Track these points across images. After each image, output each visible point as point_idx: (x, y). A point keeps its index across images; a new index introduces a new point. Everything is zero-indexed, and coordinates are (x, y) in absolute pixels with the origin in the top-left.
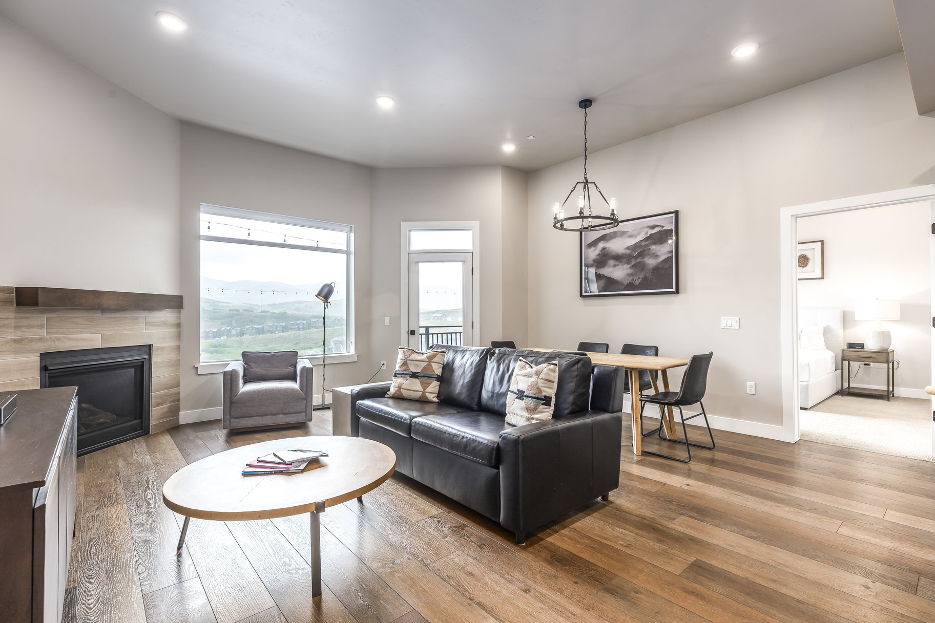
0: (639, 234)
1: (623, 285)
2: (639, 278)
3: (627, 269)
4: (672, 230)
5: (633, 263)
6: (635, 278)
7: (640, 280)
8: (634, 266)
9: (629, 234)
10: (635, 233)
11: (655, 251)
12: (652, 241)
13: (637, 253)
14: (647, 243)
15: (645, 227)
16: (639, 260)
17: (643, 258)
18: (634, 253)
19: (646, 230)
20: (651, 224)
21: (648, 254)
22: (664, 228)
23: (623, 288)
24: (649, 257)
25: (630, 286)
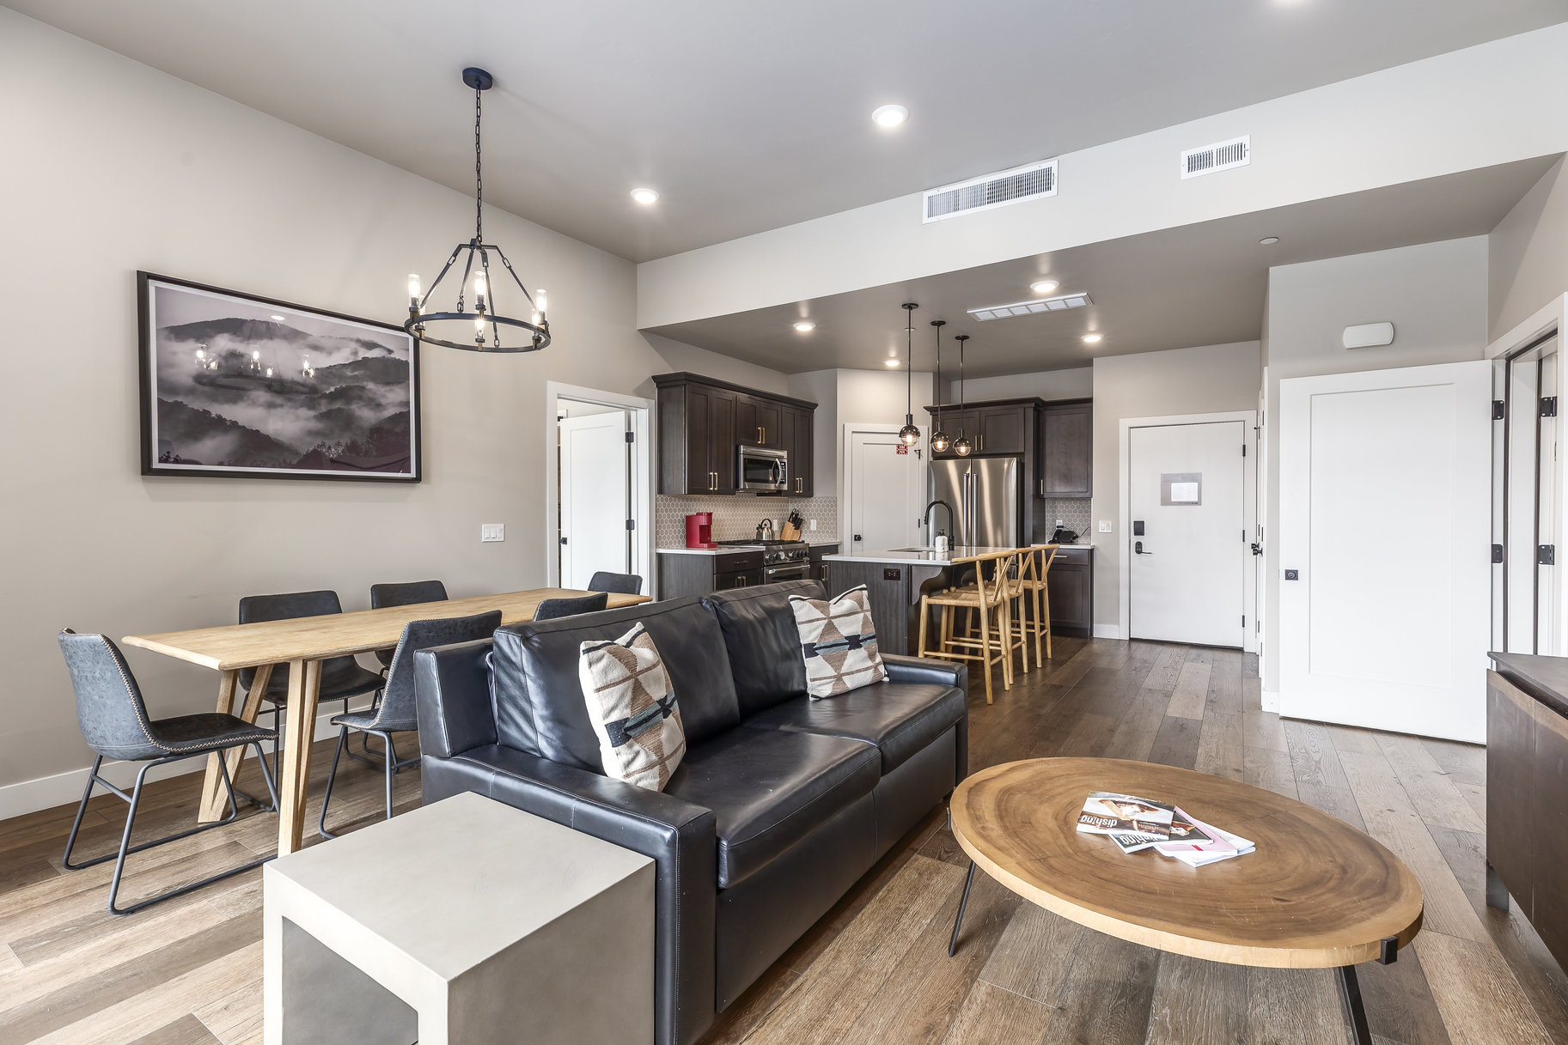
0: (338, 349)
1: (297, 453)
2: (339, 444)
3: (307, 419)
4: (407, 363)
5: (324, 409)
6: (328, 443)
7: (340, 450)
8: (322, 417)
9: (310, 340)
10: (324, 342)
11: (375, 394)
12: (368, 373)
13: (332, 389)
14: (356, 373)
15: (351, 340)
16: (338, 405)
17: (349, 401)
18: (324, 386)
19: (354, 345)
20: (366, 338)
21: (360, 398)
22: (392, 356)
23: (295, 462)
24: (363, 403)
25: (314, 459)
